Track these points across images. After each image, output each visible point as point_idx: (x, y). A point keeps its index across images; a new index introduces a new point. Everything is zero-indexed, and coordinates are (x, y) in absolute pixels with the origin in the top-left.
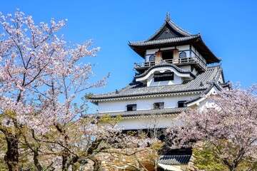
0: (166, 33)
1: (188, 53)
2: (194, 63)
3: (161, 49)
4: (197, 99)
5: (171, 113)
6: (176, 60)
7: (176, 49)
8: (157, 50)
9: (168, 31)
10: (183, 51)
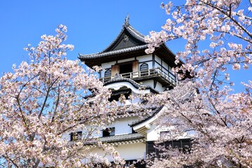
0: (125, 41)
1: (150, 64)
2: (156, 75)
3: (119, 62)
4: (146, 120)
5: (121, 141)
6: (136, 73)
7: (136, 60)
8: (114, 63)
9: (127, 38)
10: (144, 63)
